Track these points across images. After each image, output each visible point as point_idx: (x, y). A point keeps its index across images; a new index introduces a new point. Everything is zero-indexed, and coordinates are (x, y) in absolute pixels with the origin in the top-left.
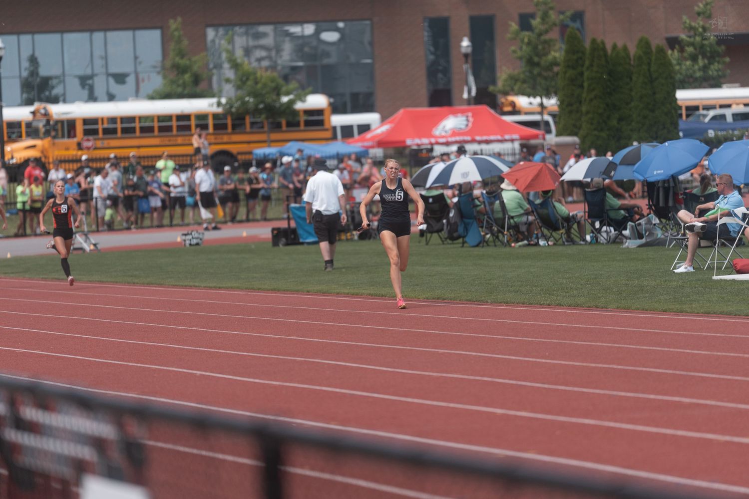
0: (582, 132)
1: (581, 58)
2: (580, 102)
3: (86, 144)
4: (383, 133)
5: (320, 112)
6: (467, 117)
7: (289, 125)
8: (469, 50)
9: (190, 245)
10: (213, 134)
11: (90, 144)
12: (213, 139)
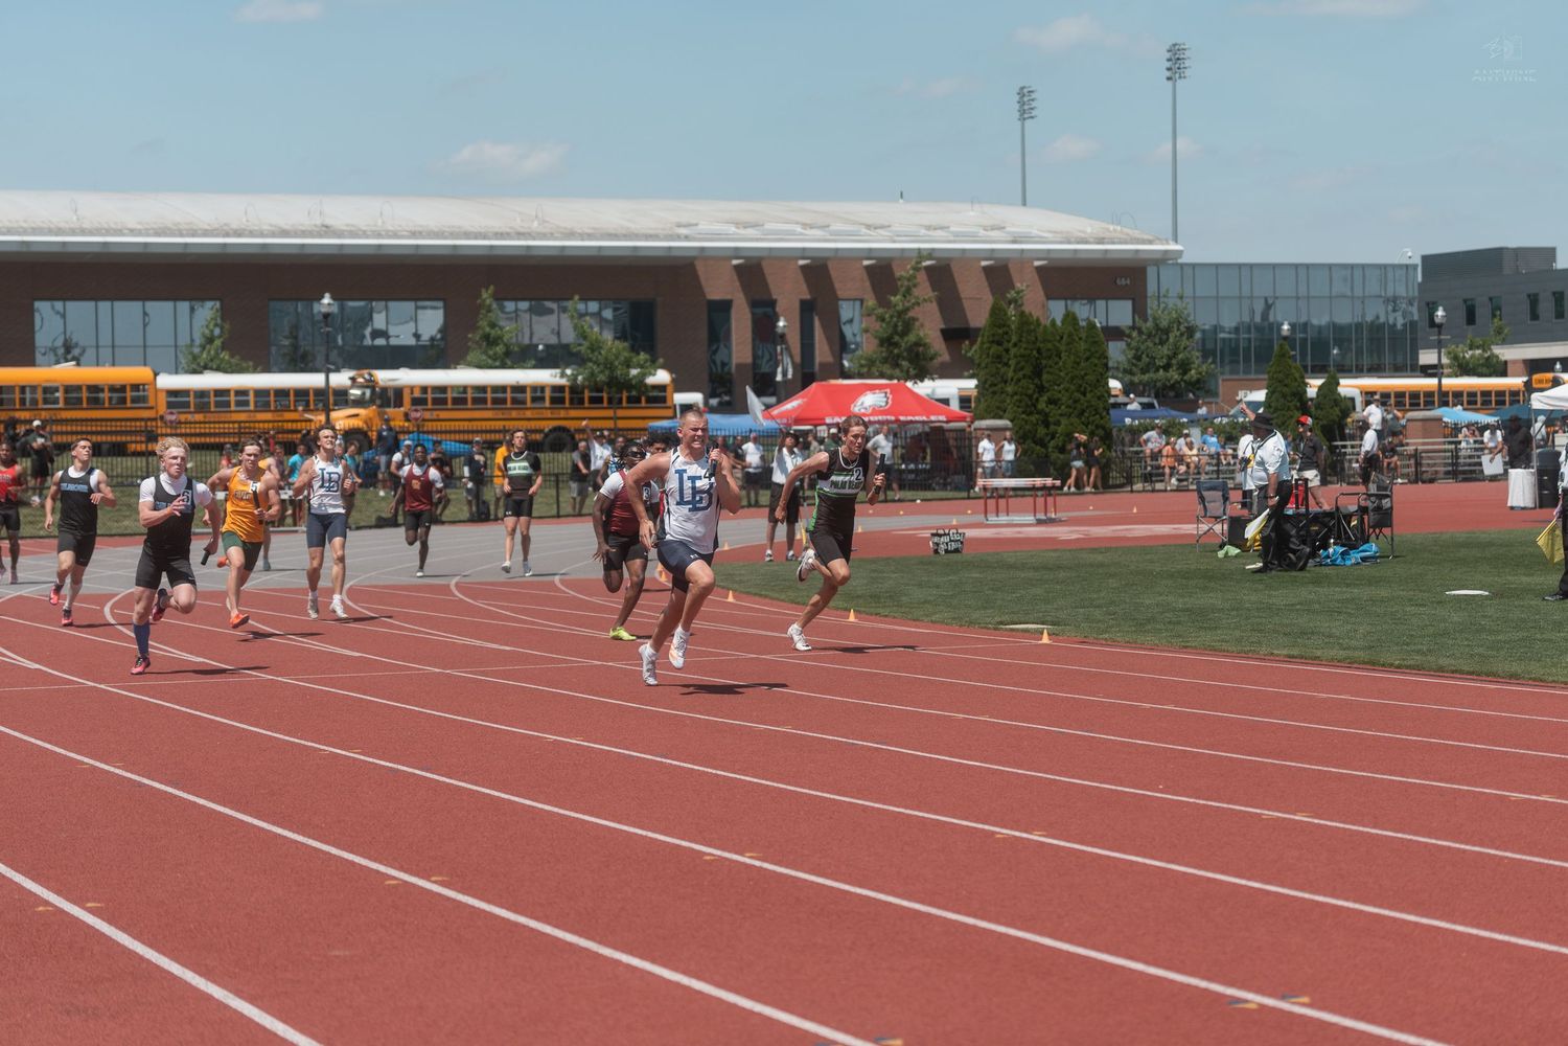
0: (1012, 416)
1: (1007, 333)
2: (1005, 382)
3: (414, 415)
4: (794, 409)
5: (662, 388)
6: (886, 393)
7: (629, 400)
10: (550, 408)
11: (418, 415)
12: (548, 414)
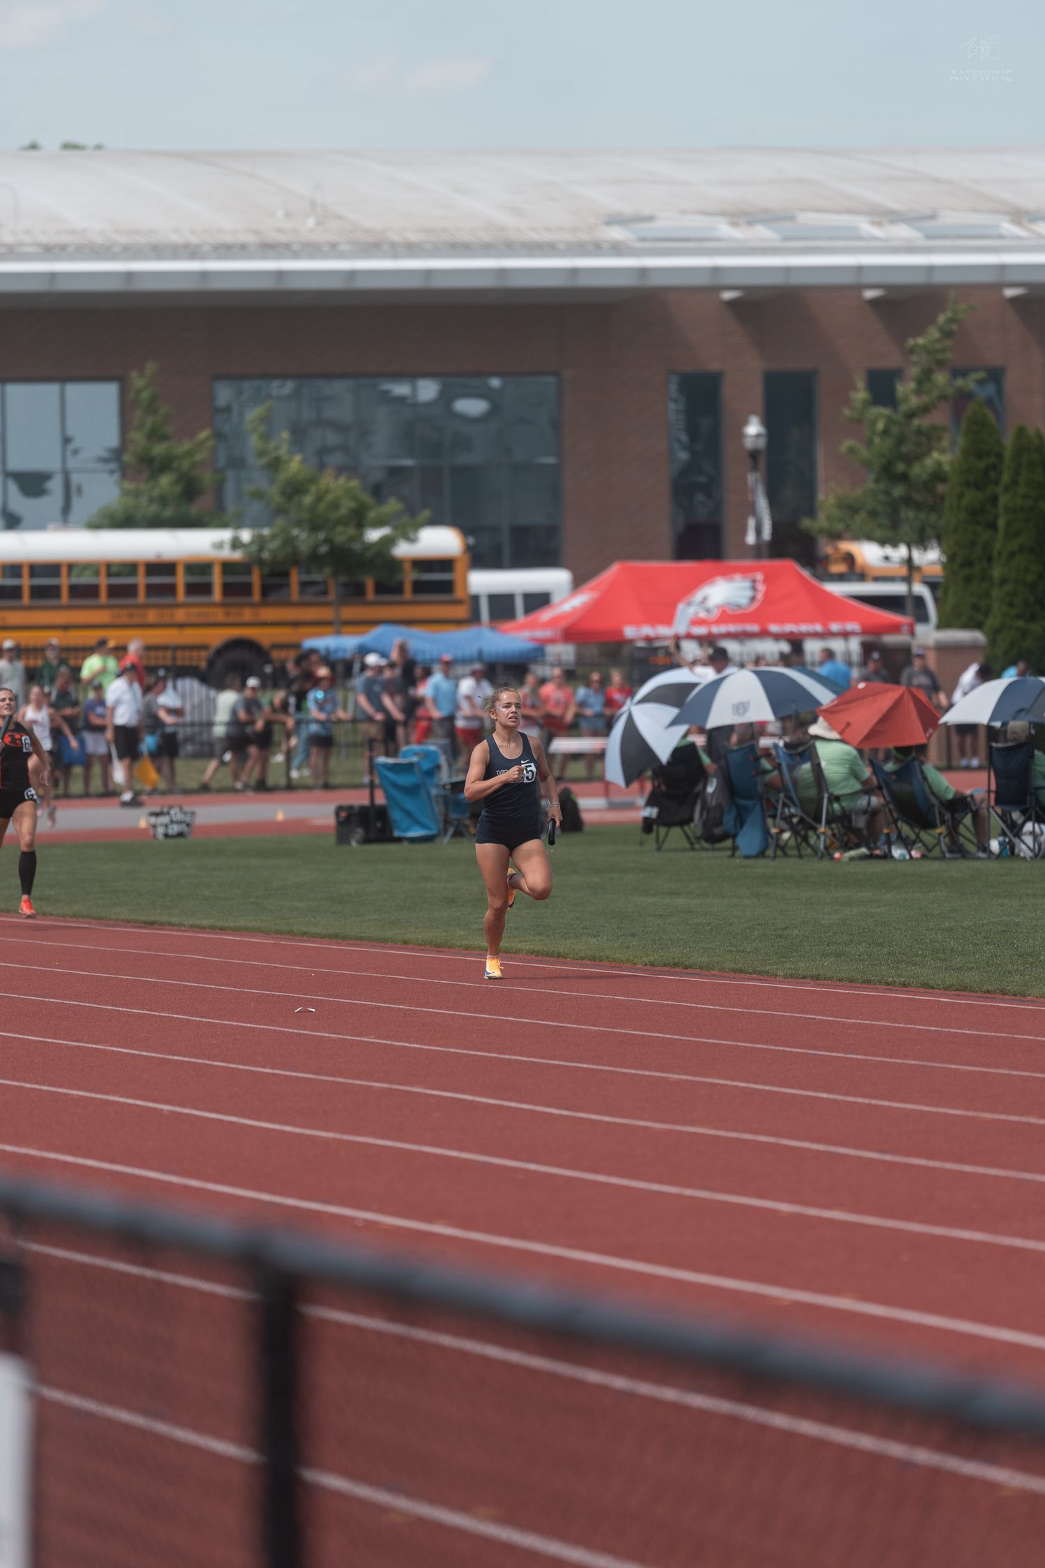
0: (991, 622)
1: (994, 467)
2: (990, 559)
4: (575, 610)
5: (445, 564)
6: (754, 581)
7: (381, 588)
8: (762, 443)
9: (166, 835)
10: (222, 605)
12: (219, 615)
